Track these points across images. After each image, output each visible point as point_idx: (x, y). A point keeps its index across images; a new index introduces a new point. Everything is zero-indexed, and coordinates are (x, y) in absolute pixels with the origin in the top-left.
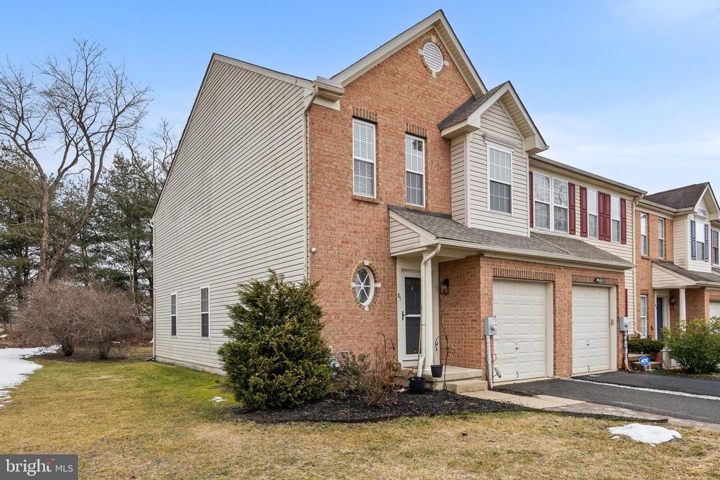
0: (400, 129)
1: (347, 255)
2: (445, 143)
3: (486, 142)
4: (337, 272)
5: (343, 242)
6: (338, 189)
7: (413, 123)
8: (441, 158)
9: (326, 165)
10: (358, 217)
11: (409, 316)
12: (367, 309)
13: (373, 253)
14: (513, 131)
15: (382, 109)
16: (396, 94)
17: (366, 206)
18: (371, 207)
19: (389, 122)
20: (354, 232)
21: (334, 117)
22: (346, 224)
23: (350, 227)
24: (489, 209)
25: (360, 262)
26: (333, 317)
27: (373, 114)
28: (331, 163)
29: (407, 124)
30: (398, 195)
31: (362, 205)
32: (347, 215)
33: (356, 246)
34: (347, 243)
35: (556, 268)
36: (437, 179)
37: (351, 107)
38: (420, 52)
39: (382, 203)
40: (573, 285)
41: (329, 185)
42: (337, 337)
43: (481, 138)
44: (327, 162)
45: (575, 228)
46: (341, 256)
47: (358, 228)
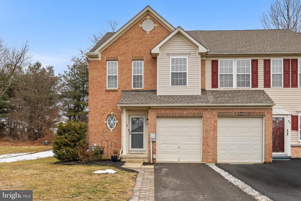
0: (129, 60)
1: (103, 111)
2: (154, 60)
3: (169, 56)
4: (99, 118)
5: (101, 107)
6: (99, 88)
7: (136, 56)
8: (151, 66)
9: (94, 81)
10: (108, 97)
11: (132, 133)
12: (111, 130)
13: (115, 110)
14: (190, 46)
15: (120, 54)
16: (128, 46)
17: (112, 92)
18: (114, 92)
19: (123, 58)
20: (106, 103)
21: (98, 63)
22: (102, 100)
23: (104, 101)
24: (170, 85)
25: (109, 113)
26: (97, 133)
27: (116, 57)
28: (97, 79)
29: (133, 57)
30: (127, 86)
31: (110, 92)
32: (103, 97)
33: (107, 108)
34: (103, 107)
35: (204, 110)
36: (149, 76)
37: (106, 57)
38: (140, 25)
39: (120, 90)
40: (218, 117)
41: (96, 87)
42: (98, 141)
43: (167, 55)
44: (95, 79)
45: (257, 83)
46: (101, 112)
47: (108, 101)
